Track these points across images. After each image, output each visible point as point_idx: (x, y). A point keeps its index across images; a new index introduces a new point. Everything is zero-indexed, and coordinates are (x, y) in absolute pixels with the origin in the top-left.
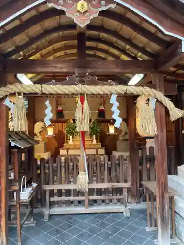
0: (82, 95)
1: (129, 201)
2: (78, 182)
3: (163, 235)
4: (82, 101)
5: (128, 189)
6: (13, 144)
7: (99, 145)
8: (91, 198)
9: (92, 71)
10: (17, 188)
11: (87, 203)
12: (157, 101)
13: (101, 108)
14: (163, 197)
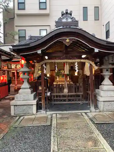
0: (67, 62)
1: (83, 100)
2: (64, 92)
3: (92, 106)
4: (67, 65)
5: (82, 95)
6: (45, 78)
7: (71, 80)
8: (69, 98)
9: (70, 55)
10: (46, 92)
11: (67, 100)
12: (90, 64)
13: (72, 65)
14: (92, 94)
